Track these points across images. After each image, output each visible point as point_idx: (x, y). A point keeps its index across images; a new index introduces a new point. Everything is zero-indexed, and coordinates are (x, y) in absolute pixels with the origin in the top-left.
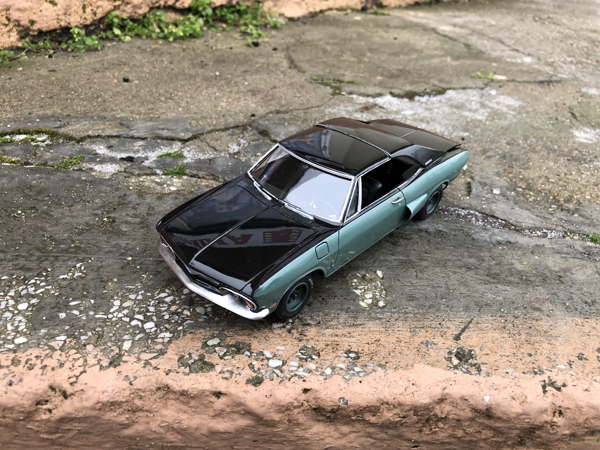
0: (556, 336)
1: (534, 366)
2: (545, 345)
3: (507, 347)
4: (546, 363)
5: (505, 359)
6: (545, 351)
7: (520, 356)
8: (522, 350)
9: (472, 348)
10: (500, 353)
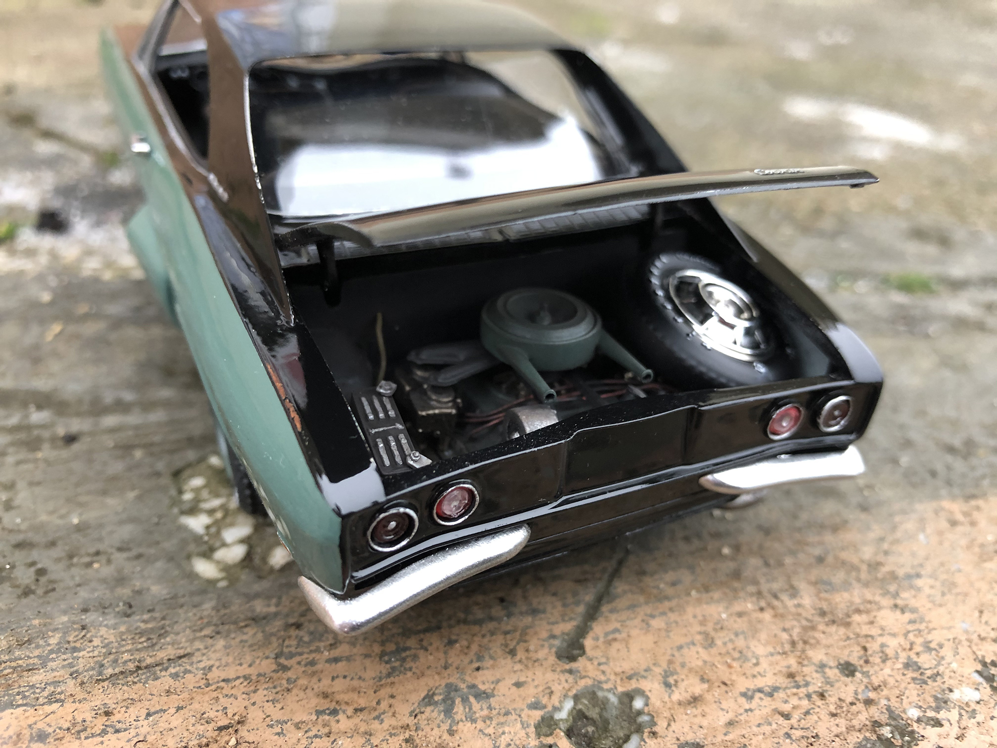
0: (909, 577)
1: (875, 713)
2: (889, 618)
3: (761, 650)
4: (912, 692)
5: (763, 706)
6: (892, 643)
7: (817, 684)
8: (817, 655)
9: (633, 685)
10: (743, 684)
